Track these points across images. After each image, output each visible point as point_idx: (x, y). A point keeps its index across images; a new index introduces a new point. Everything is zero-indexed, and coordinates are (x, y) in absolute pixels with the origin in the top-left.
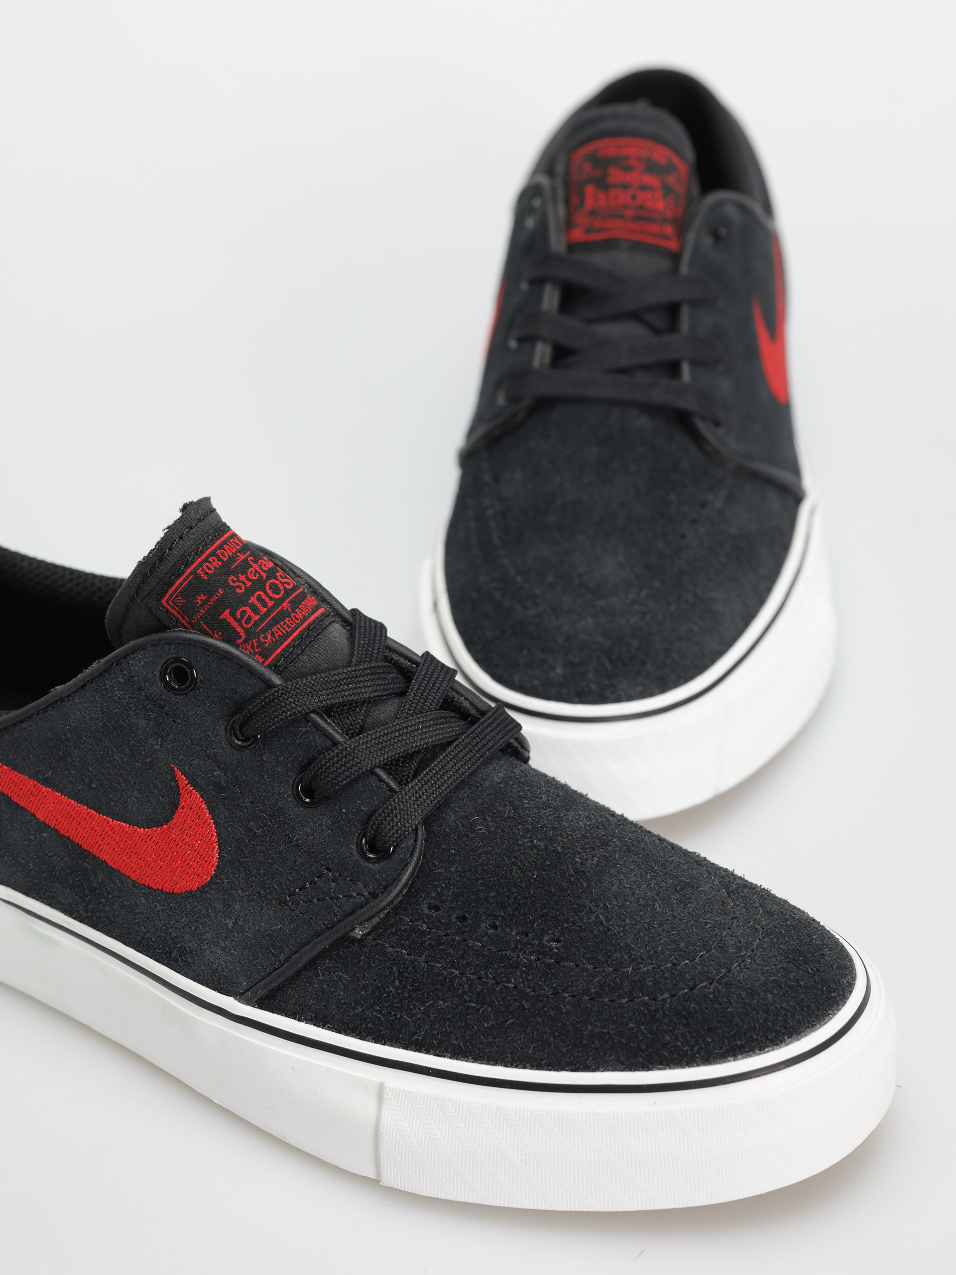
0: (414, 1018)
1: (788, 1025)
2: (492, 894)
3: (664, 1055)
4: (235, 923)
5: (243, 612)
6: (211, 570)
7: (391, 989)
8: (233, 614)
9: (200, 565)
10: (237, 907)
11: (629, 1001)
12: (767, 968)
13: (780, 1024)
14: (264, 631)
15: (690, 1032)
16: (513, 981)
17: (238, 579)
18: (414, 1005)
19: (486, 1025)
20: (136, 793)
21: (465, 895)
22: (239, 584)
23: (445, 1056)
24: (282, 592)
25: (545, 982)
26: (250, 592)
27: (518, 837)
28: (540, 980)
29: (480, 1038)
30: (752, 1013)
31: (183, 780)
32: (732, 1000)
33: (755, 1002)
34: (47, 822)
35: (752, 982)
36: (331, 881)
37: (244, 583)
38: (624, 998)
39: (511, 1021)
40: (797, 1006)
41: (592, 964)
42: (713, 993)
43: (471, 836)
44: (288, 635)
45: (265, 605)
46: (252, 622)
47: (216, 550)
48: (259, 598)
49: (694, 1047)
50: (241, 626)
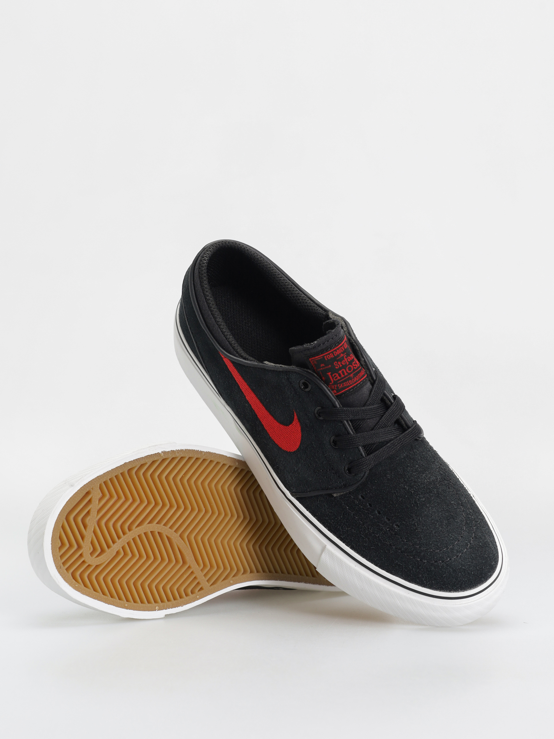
0: (343, 530)
1: (462, 586)
2: (383, 501)
3: (417, 581)
4: (298, 470)
5: (335, 376)
6: (329, 358)
7: (339, 518)
8: (332, 375)
9: (326, 355)
10: (300, 465)
11: (413, 558)
12: (464, 563)
13: (459, 585)
14: (340, 383)
15: (428, 577)
16: (378, 535)
17: (338, 363)
18: (345, 527)
19: (365, 544)
20: (280, 411)
21: (374, 498)
22: (337, 365)
23: (348, 547)
24: (352, 370)
25: (388, 540)
26: (340, 369)
27: (400, 483)
28: (387, 539)
29: (361, 547)
30: (451, 578)
31: (296, 417)
32: (446, 572)
33: (454, 574)
34: (249, 401)
35: (456, 566)
36: (332, 473)
37: (339, 365)
38: (411, 556)
39: (373, 547)
40: (468, 581)
41: (406, 540)
42: (441, 566)
43: (384, 478)
44: (348, 387)
45: (344, 374)
46: (337, 379)
47: (334, 351)
48: (343, 372)
49: (428, 582)
50: (333, 379)
